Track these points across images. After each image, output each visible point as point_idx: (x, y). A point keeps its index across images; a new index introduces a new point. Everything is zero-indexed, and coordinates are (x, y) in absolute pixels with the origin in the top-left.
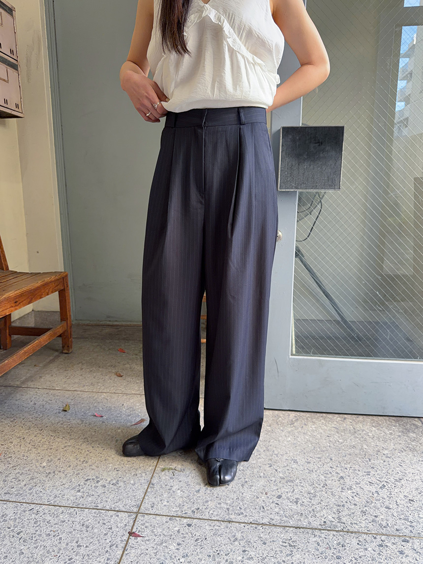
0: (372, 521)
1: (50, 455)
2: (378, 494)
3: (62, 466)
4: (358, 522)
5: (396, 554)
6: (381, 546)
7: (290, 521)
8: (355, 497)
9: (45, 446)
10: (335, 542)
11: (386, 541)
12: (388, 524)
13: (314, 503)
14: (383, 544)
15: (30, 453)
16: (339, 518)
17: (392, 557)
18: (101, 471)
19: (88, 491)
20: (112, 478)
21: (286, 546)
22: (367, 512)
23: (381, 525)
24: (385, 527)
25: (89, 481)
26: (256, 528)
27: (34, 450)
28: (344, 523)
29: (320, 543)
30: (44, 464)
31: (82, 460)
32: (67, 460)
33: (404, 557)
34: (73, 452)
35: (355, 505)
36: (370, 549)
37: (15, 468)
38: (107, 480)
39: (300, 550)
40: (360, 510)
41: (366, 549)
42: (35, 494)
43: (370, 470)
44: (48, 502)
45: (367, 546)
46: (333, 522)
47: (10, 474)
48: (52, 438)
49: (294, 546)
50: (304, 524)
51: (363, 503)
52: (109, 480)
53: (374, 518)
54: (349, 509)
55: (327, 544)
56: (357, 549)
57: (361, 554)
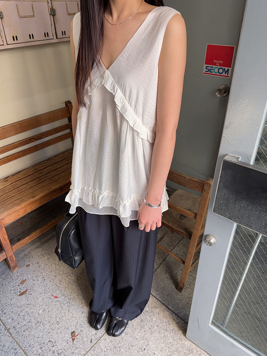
1: (47, 304)
3: (46, 319)
9: (49, 294)
15: (40, 296)
18: (60, 338)
19: (44, 351)
20: (61, 349)
25: (50, 342)
27: (43, 294)
30: (40, 312)
31: (57, 320)
32: (52, 315)
34: (58, 309)
37: (28, 306)
38: (58, 348)
42: (23, 337)
44: (25, 348)
47: (24, 310)
48: (57, 287)
52: (59, 348)
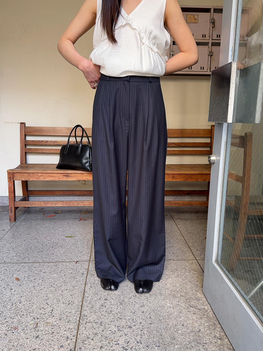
0: (88, 337)
2: (116, 344)
4: (87, 330)
5: (61, 344)
6: (68, 338)
7: (87, 303)
8: (111, 332)
10: (71, 319)
11: (71, 341)
12: (85, 344)
13: (102, 313)
14: (69, 339)
16: (89, 322)
17: (59, 341)
21: (69, 302)
22: (96, 336)
23: (85, 340)
24: (83, 342)
26: (82, 292)
28: (86, 324)
29: (71, 313)
33: (58, 347)
35: (103, 331)
36: (65, 332)
39: (67, 306)
40: (98, 333)
41: (65, 331)
43: (144, 345)
45: (68, 332)
46: (87, 319)
49: (69, 305)
50: (85, 308)
51: (105, 335)
53: (92, 338)
54: (99, 328)
55: (70, 316)
56: (66, 327)
57: (62, 329)
